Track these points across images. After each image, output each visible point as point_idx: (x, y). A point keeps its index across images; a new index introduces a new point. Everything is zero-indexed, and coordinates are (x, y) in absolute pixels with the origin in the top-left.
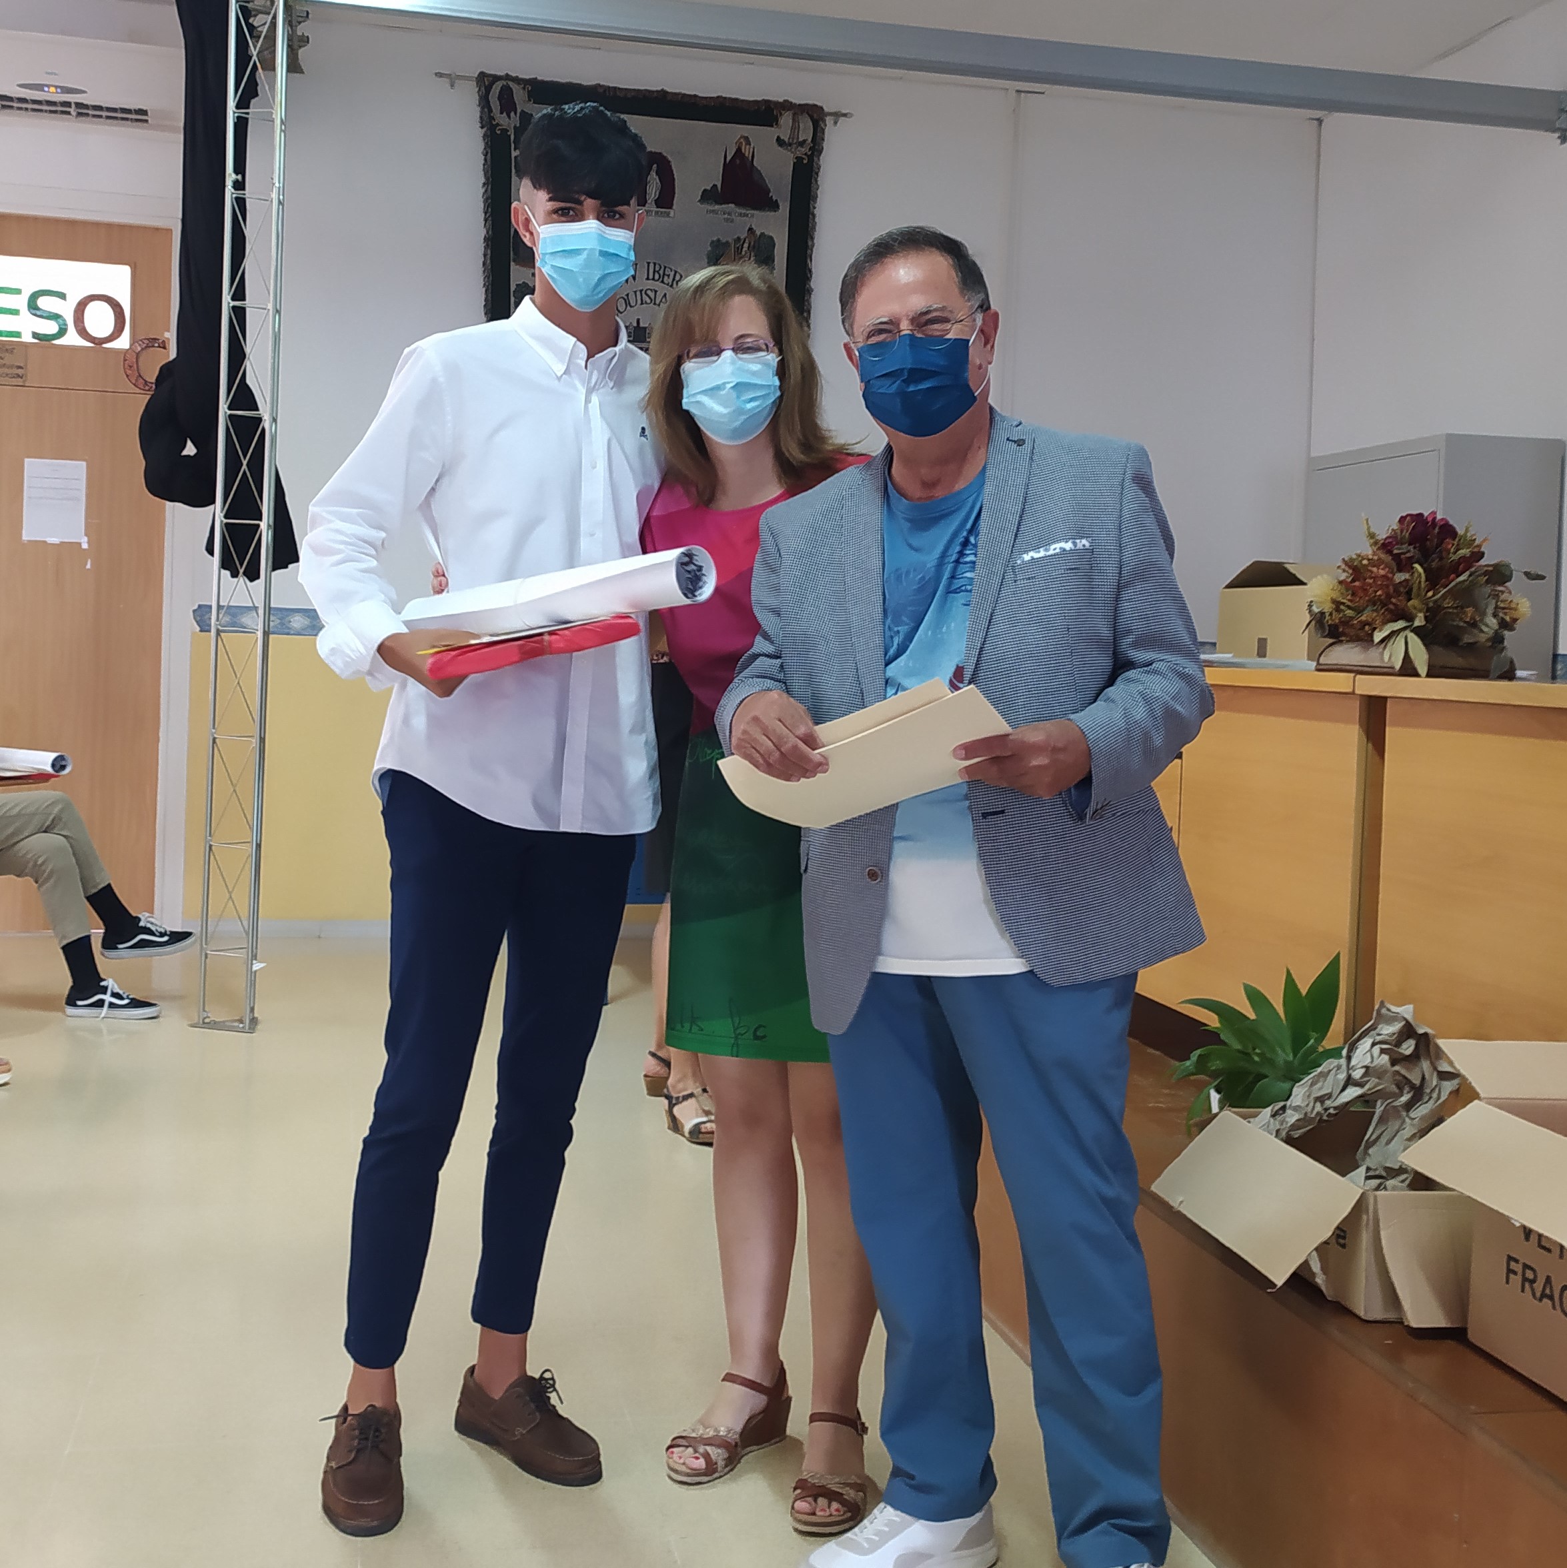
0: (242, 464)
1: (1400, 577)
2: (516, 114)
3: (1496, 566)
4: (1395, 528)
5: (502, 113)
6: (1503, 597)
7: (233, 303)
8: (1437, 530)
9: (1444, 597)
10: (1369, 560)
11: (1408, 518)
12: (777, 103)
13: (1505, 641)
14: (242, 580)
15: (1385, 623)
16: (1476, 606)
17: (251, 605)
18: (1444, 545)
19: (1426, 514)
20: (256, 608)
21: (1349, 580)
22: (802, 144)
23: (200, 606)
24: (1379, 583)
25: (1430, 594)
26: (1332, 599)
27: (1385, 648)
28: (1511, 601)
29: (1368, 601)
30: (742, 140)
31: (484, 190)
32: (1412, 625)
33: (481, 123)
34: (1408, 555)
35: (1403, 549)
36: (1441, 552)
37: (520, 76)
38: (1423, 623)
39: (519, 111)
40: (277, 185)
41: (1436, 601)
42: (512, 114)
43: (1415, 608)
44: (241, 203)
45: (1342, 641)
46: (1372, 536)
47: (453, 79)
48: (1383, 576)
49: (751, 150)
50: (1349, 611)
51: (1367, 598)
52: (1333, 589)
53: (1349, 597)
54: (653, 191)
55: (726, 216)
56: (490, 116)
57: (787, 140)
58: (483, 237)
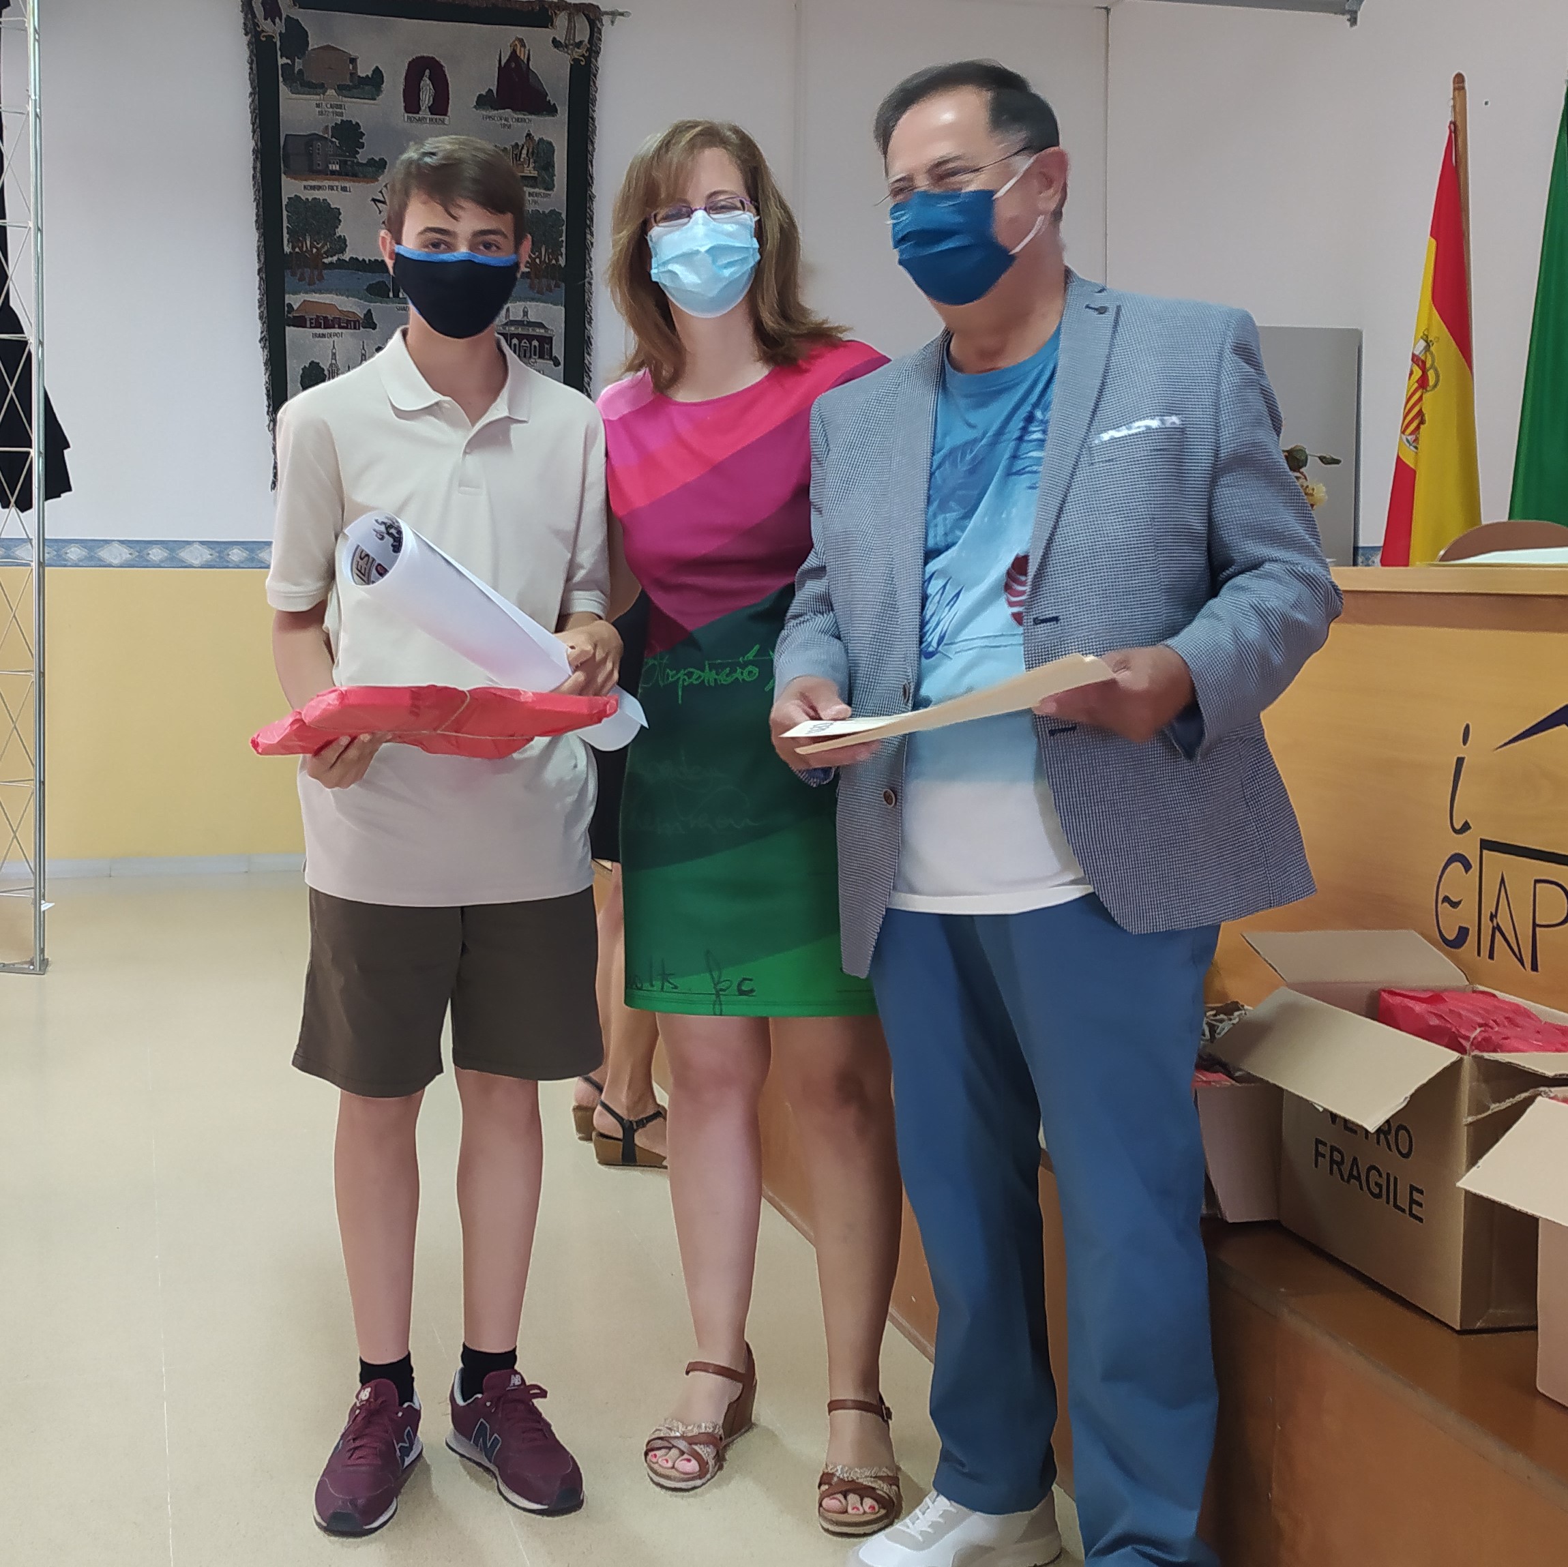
2: (281, 20)
3: (1293, 451)
5: (266, 19)
12: (551, 3)
14: (13, 510)
17: (24, 537)
20: (29, 540)
22: (579, 45)
30: (517, 42)
31: (250, 100)
33: (245, 29)
39: (284, 16)
40: (33, 97)
42: (277, 20)
49: (527, 52)
54: (426, 97)
55: (503, 122)
56: (253, 21)
57: (563, 42)
58: (252, 148)
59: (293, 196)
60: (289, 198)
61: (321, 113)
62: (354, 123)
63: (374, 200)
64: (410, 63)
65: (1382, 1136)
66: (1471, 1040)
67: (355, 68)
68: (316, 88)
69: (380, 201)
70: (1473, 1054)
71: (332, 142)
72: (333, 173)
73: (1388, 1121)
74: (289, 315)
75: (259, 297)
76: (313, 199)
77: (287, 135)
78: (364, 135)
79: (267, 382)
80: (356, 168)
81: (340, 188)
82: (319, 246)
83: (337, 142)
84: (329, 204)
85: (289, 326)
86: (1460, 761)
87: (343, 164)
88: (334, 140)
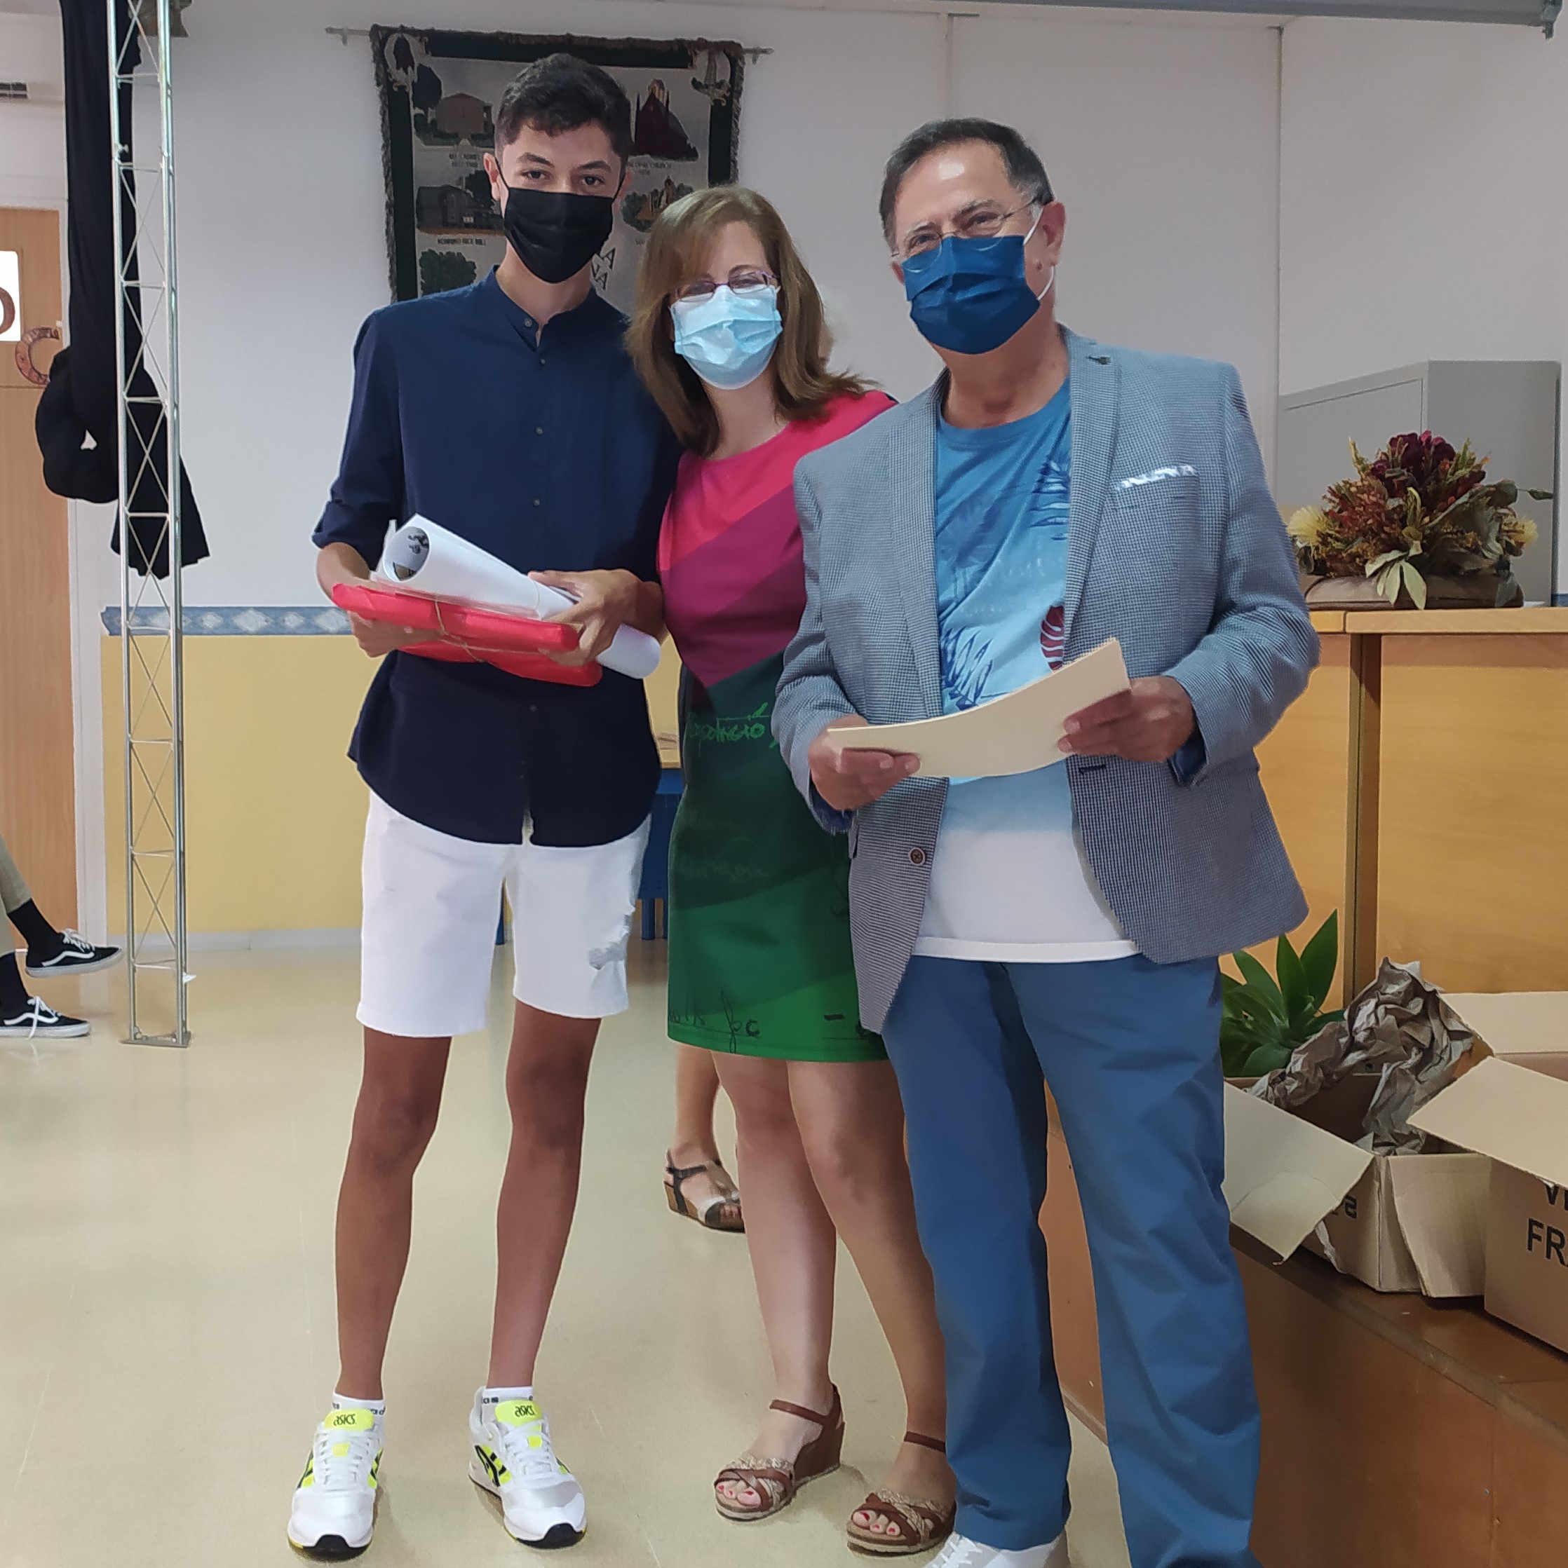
0: (144, 454)
1: (1392, 503)
2: (413, 68)
3: (1498, 487)
4: (1386, 450)
5: (398, 68)
6: (1506, 520)
7: (126, 284)
8: (1433, 449)
9: (1442, 522)
10: (1357, 487)
11: (1400, 439)
12: (691, 43)
13: (1511, 567)
14: (150, 577)
15: (1378, 553)
16: (1478, 531)
17: (163, 605)
18: (1441, 467)
19: (1419, 435)
20: (168, 608)
21: (1336, 510)
22: (720, 85)
23: (108, 609)
24: (1370, 510)
25: (1427, 519)
26: (1318, 531)
27: (1378, 581)
28: (1516, 524)
29: (1359, 531)
31: (383, 153)
32: (1408, 554)
33: (377, 80)
34: (1402, 478)
35: (1394, 472)
36: (1437, 472)
37: (416, 27)
38: (1421, 551)
39: (416, 66)
40: (166, 154)
41: (1432, 529)
42: (410, 69)
43: (1410, 536)
44: (128, 175)
45: (1330, 578)
46: (1359, 461)
47: (344, 35)
48: (1374, 503)
49: (666, 94)
50: (1337, 543)
51: (1357, 528)
52: (1319, 521)
53: (1337, 529)
55: (644, 168)
56: (385, 71)
57: (703, 83)
58: (384, 203)
59: (426, 250)
60: (423, 253)
61: (455, 164)
68: (450, 138)
71: (467, 194)
72: (467, 225)
76: (447, 253)
77: (420, 189)
80: (492, 219)
81: (474, 241)
83: (471, 193)
84: (464, 258)
87: (477, 216)
88: (468, 191)
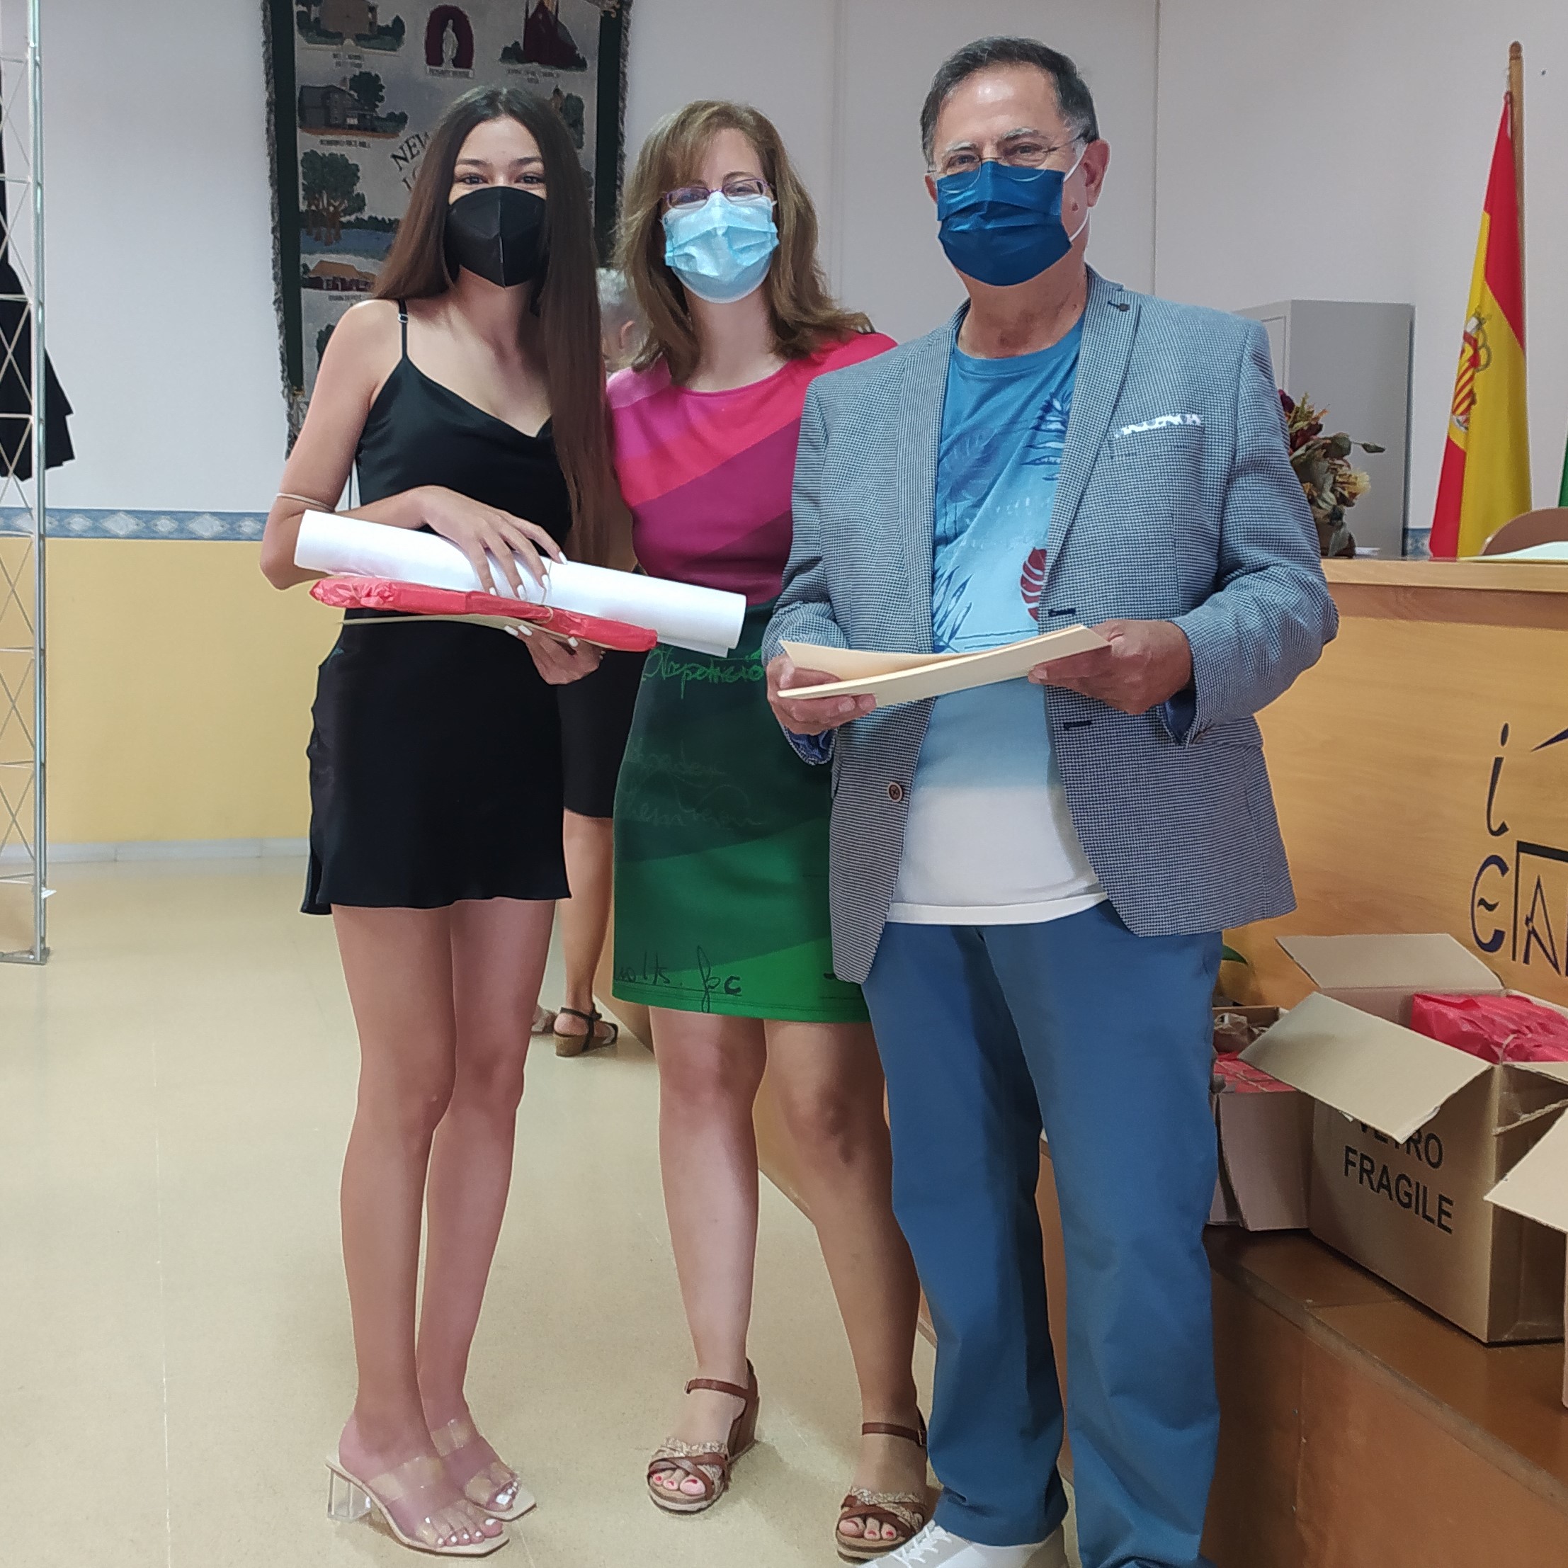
3: (1333, 439)
6: (1341, 472)
13: (1343, 517)
16: (1314, 480)
28: (1350, 476)
31: (264, 49)
40: (32, 44)
54: (449, 49)
55: (530, 76)
58: (265, 100)
59: (308, 150)
60: (305, 154)
61: (338, 64)
62: (373, 74)
63: (394, 157)
64: (433, 14)
65: (1412, 1144)
66: (1504, 1046)
67: (375, 17)
68: (334, 37)
69: (401, 158)
70: (1504, 1063)
71: (350, 95)
72: (351, 127)
73: (1418, 1131)
74: (306, 277)
75: (272, 256)
76: (331, 154)
77: (303, 88)
78: (383, 87)
79: (281, 347)
80: (376, 123)
81: (358, 143)
82: (336, 204)
83: (356, 95)
84: (347, 160)
85: (305, 287)
86: (1498, 761)
87: (361, 117)
88: (352, 92)
